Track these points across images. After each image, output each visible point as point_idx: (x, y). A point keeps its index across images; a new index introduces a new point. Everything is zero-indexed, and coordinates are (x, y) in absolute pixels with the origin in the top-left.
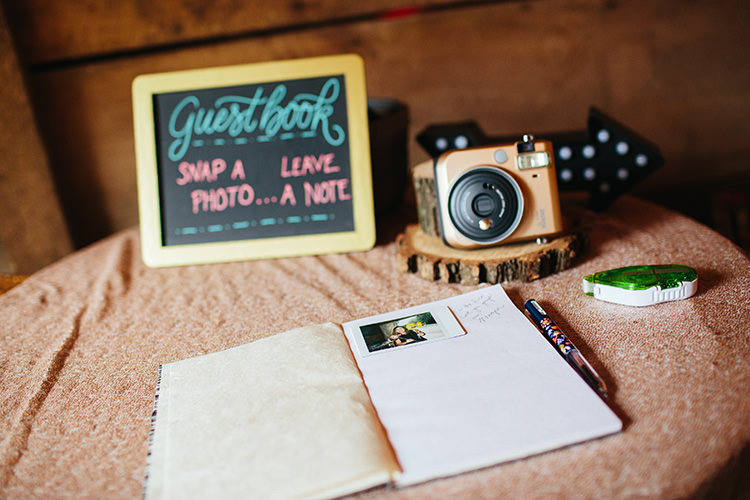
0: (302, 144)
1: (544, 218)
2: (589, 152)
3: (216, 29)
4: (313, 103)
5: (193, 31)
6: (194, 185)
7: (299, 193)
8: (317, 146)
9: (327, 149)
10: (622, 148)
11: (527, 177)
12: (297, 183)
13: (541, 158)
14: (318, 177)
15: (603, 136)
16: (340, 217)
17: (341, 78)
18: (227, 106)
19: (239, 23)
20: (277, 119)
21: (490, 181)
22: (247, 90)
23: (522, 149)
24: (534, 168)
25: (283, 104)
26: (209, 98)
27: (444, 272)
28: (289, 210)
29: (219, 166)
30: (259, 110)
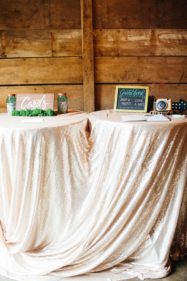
0: (138, 97)
1: (169, 108)
2: (180, 104)
3: (125, 82)
4: (141, 92)
5: (121, 82)
6: (122, 101)
7: (137, 104)
8: (140, 98)
9: (142, 99)
10: (185, 104)
11: (168, 103)
12: (137, 103)
13: (170, 100)
14: (140, 102)
15: (182, 102)
16: (143, 108)
17: (145, 89)
18: (129, 91)
19: (128, 82)
20: (136, 94)
21: (163, 102)
22: (132, 89)
23: (168, 99)
24: (169, 102)
25: (137, 92)
26: (126, 90)
27: (155, 113)
28: (135, 106)
29: (126, 99)
30: (133, 92)
